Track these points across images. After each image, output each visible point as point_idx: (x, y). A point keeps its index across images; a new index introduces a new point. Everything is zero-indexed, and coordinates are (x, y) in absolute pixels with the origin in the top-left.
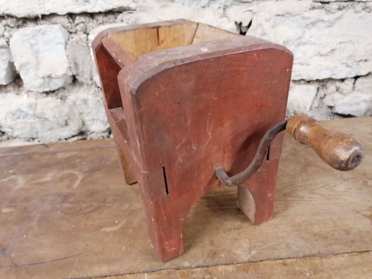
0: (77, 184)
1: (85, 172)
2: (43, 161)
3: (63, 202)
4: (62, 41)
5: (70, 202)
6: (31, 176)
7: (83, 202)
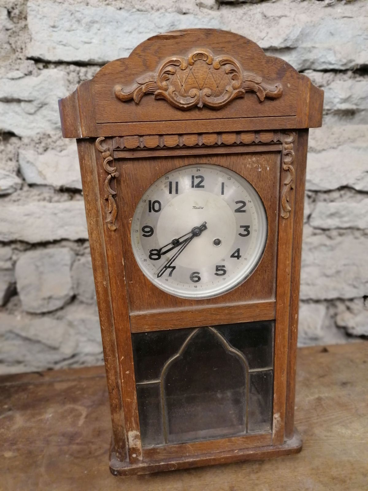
0: (81, 422)
1: (88, 407)
2: (40, 394)
3: (70, 443)
4: (69, 262)
5: (78, 444)
6: (29, 412)
7: (92, 443)
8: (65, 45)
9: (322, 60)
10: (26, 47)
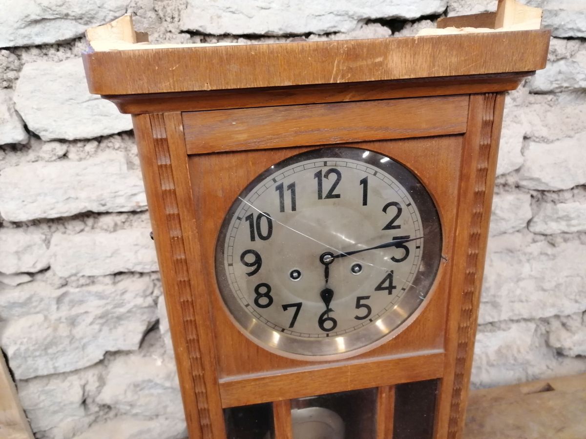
8: (233, 13)
9: (570, 26)
10: (179, 15)
